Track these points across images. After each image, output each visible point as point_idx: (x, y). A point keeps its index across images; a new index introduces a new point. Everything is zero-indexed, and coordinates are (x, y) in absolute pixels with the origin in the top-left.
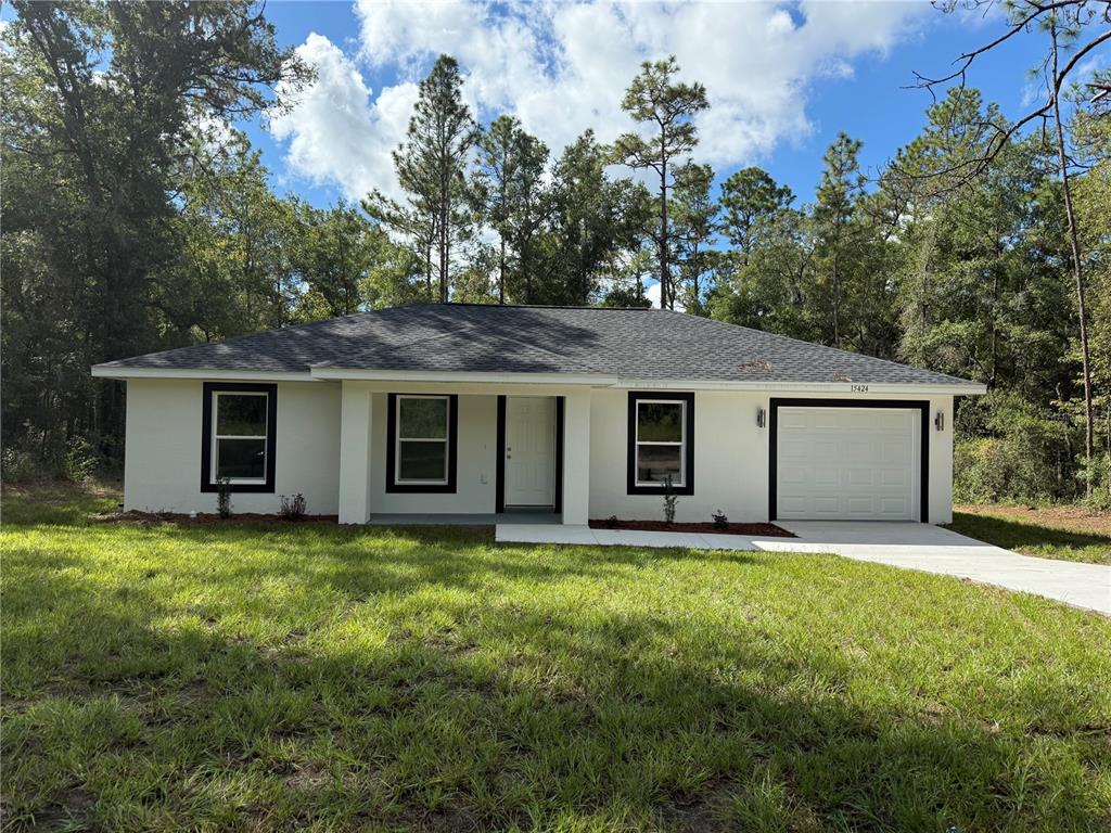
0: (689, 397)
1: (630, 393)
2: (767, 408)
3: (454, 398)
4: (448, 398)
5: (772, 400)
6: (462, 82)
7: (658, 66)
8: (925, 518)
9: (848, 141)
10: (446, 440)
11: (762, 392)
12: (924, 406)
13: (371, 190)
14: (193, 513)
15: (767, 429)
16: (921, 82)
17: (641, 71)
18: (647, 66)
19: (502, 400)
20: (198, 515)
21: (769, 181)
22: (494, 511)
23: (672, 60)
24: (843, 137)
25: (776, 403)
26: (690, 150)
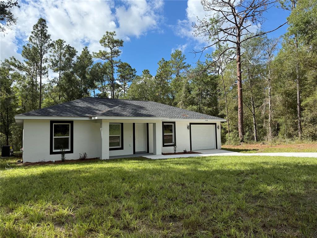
0: (174, 123)
1: (162, 122)
2: (189, 125)
3: (122, 124)
4: (120, 124)
5: (190, 123)
6: (47, 27)
7: (110, 33)
8: (217, 148)
9: (164, 60)
10: (120, 135)
11: (188, 122)
12: (215, 124)
13: (12, 57)
14: (54, 161)
15: (189, 130)
16: (194, 52)
17: (105, 34)
18: (107, 32)
19: (134, 124)
20: (55, 161)
21: (130, 67)
22: (133, 154)
23: (114, 32)
24: (163, 59)
25: (191, 124)
26: (117, 57)
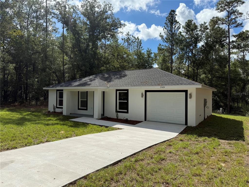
0: (128, 90)
1: (116, 90)
2: (144, 93)
3: (87, 92)
8: (186, 124)
11: (143, 89)
12: (186, 91)
15: (144, 98)
25: (146, 91)
